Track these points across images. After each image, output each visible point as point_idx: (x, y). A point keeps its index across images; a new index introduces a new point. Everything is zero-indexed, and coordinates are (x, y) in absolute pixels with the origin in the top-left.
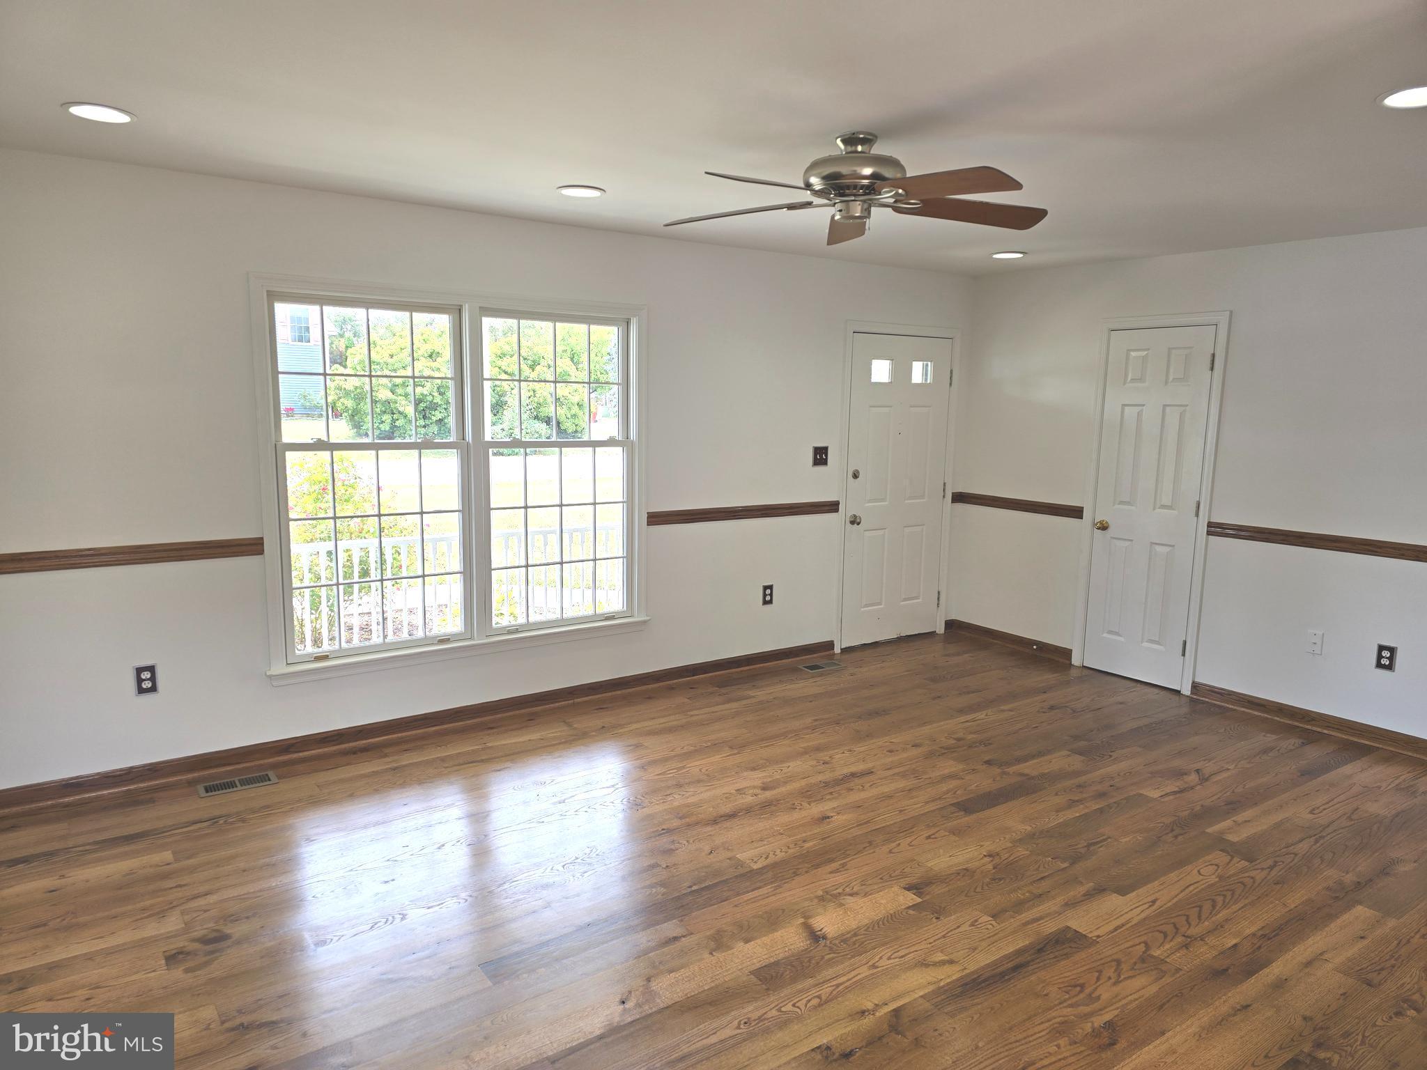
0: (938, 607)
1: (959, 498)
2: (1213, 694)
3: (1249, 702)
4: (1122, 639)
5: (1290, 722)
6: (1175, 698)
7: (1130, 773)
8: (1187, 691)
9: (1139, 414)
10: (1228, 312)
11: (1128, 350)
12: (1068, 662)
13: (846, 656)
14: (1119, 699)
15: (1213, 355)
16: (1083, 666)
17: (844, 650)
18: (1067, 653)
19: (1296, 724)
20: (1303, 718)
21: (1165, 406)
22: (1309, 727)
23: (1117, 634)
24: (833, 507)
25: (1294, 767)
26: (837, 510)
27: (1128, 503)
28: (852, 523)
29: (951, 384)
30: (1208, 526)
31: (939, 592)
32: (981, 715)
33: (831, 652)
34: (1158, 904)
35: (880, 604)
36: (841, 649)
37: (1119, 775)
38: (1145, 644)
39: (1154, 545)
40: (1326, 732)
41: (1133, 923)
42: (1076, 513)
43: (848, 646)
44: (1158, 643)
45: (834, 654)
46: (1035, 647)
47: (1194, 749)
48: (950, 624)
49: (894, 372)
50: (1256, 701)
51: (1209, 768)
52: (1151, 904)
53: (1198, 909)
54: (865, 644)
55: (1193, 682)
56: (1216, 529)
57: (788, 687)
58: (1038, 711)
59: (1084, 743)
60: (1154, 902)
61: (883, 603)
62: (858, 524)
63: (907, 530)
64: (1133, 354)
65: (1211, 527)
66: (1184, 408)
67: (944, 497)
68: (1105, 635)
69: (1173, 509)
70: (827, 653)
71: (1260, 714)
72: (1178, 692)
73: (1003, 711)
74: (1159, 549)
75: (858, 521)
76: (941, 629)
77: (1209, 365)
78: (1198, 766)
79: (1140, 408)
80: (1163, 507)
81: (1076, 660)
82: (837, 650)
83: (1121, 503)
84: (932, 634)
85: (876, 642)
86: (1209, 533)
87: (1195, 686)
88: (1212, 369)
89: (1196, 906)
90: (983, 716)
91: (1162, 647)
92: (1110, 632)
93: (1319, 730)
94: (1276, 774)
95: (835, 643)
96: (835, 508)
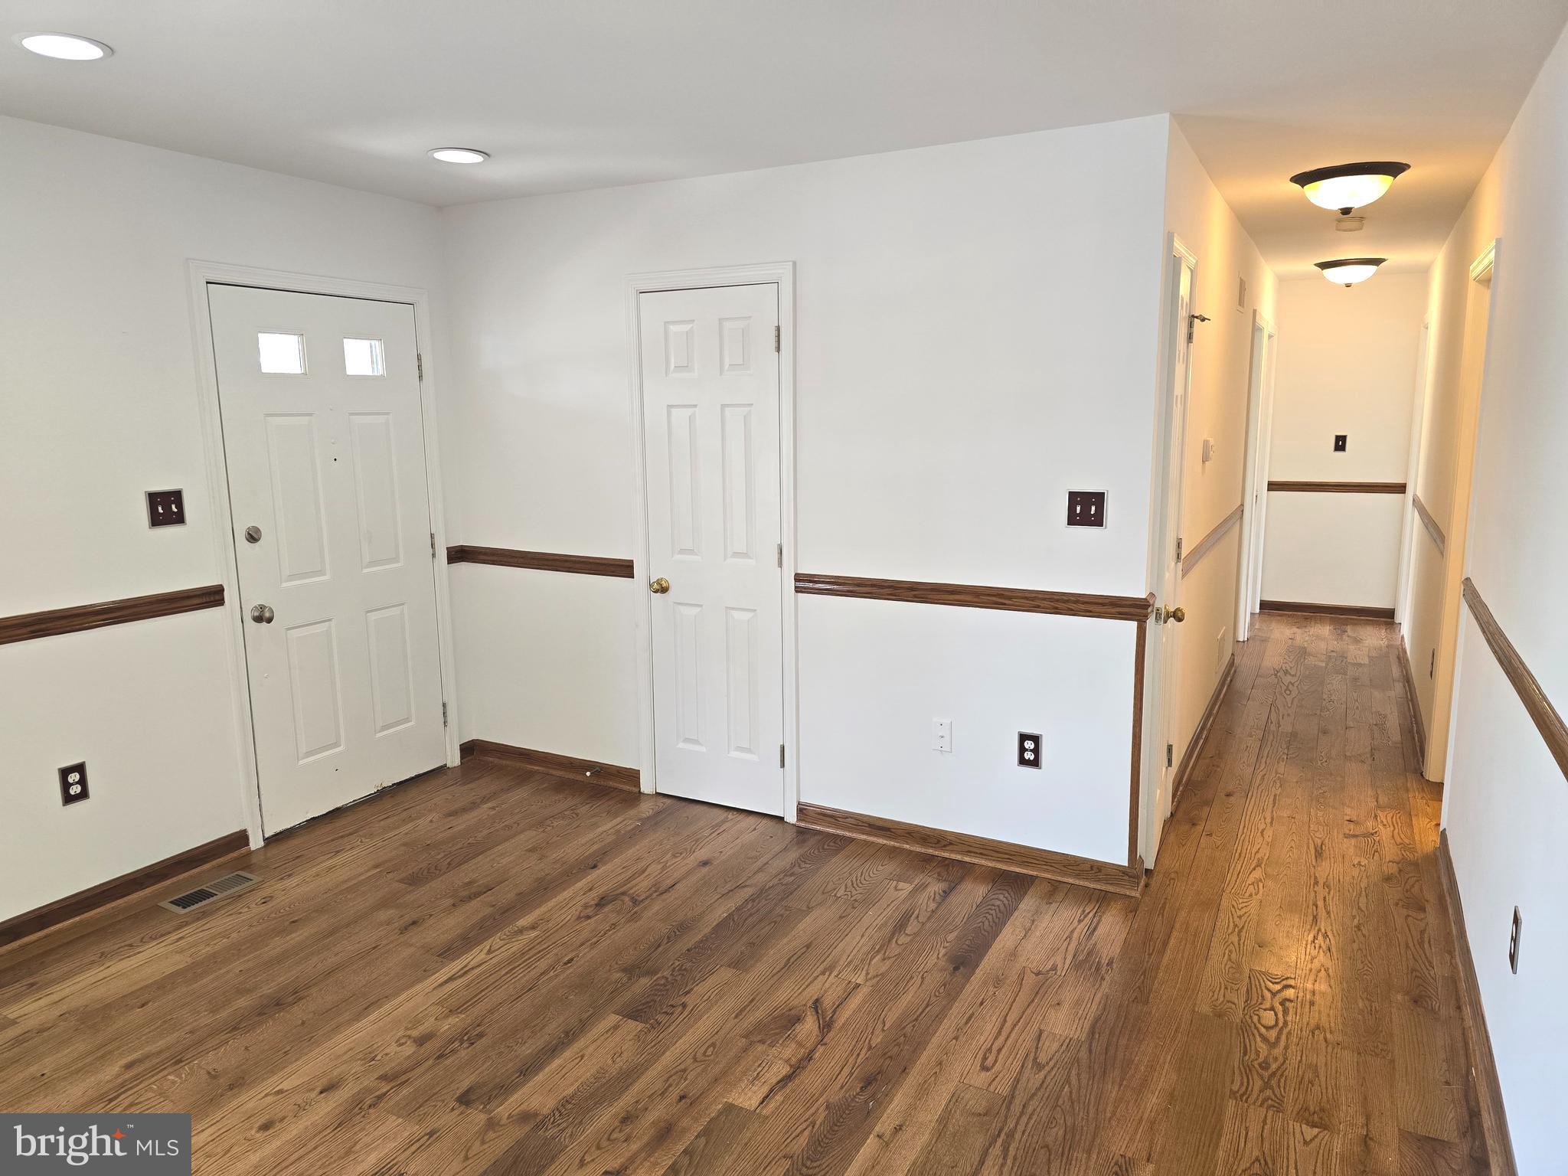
0: (445, 726)
1: (459, 555)
2: (825, 818)
3: (870, 825)
4: (703, 749)
5: (923, 850)
6: (778, 827)
7: (713, 1045)
8: (791, 817)
9: (691, 419)
10: (791, 263)
11: (665, 322)
12: (637, 790)
13: (274, 851)
14: (702, 854)
15: (778, 329)
16: (658, 794)
17: (271, 841)
18: (633, 776)
19: (930, 851)
20: (939, 842)
21: (723, 406)
22: (946, 855)
23: (696, 742)
24: (212, 597)
25: (943, 951)
26: (220, 602)
27: (691, 552)
28: (259, 619)
29: (420, 377)
30: (796, 580)
31: (444, 705)
32: (476, 956)
33: (244, 850)
35: (336, 745)
36: (265, 840)
37: (695, 1060)
38: (735, 754)
39: (732, 612)
40: (967, 859)
42: (624, 569)
43: (278, 829)
44: (749, 751)
45: (250, 853)
46: (588, 774)
47: (808, 947)
48: (469, 749)
49: (309, 354)
50: (881, 824)
51: (829, 988)
54: (313, 819)
55: (799, 803)
56: (806, 583)
57: (113, 970)
58: (579, 918)
59: (645, 982)
61: (343, 743)
62: (269, 620)
63: (373, 616)
64: (673, 328)
65: (799, 581)
66: (749, 409)
67: (434, 555)
68: (681, 745)
69: (750, 558)
70: (235, 854)
71: (885, 842)
72: (781, 819)
73: (521, 931)
74: (736, 614)
75: (267, 615)
76: (454, 759)
77: (774, 344)
78: (813, 992)
79: (690, 411)
80: (736, 554)
81: (646, 786)
82: (256, 843)
83: (682, 551)
84: (441, 771)
85: (338, 809)
86: (798, 590)
87: (802, 810)
88: (778, 349)
90: (482, 956)
91: (754, 756)
92: (687, 740)
93: (959, 857)
94: (923, 978)
95: (250, 833)
96: (217, 597)
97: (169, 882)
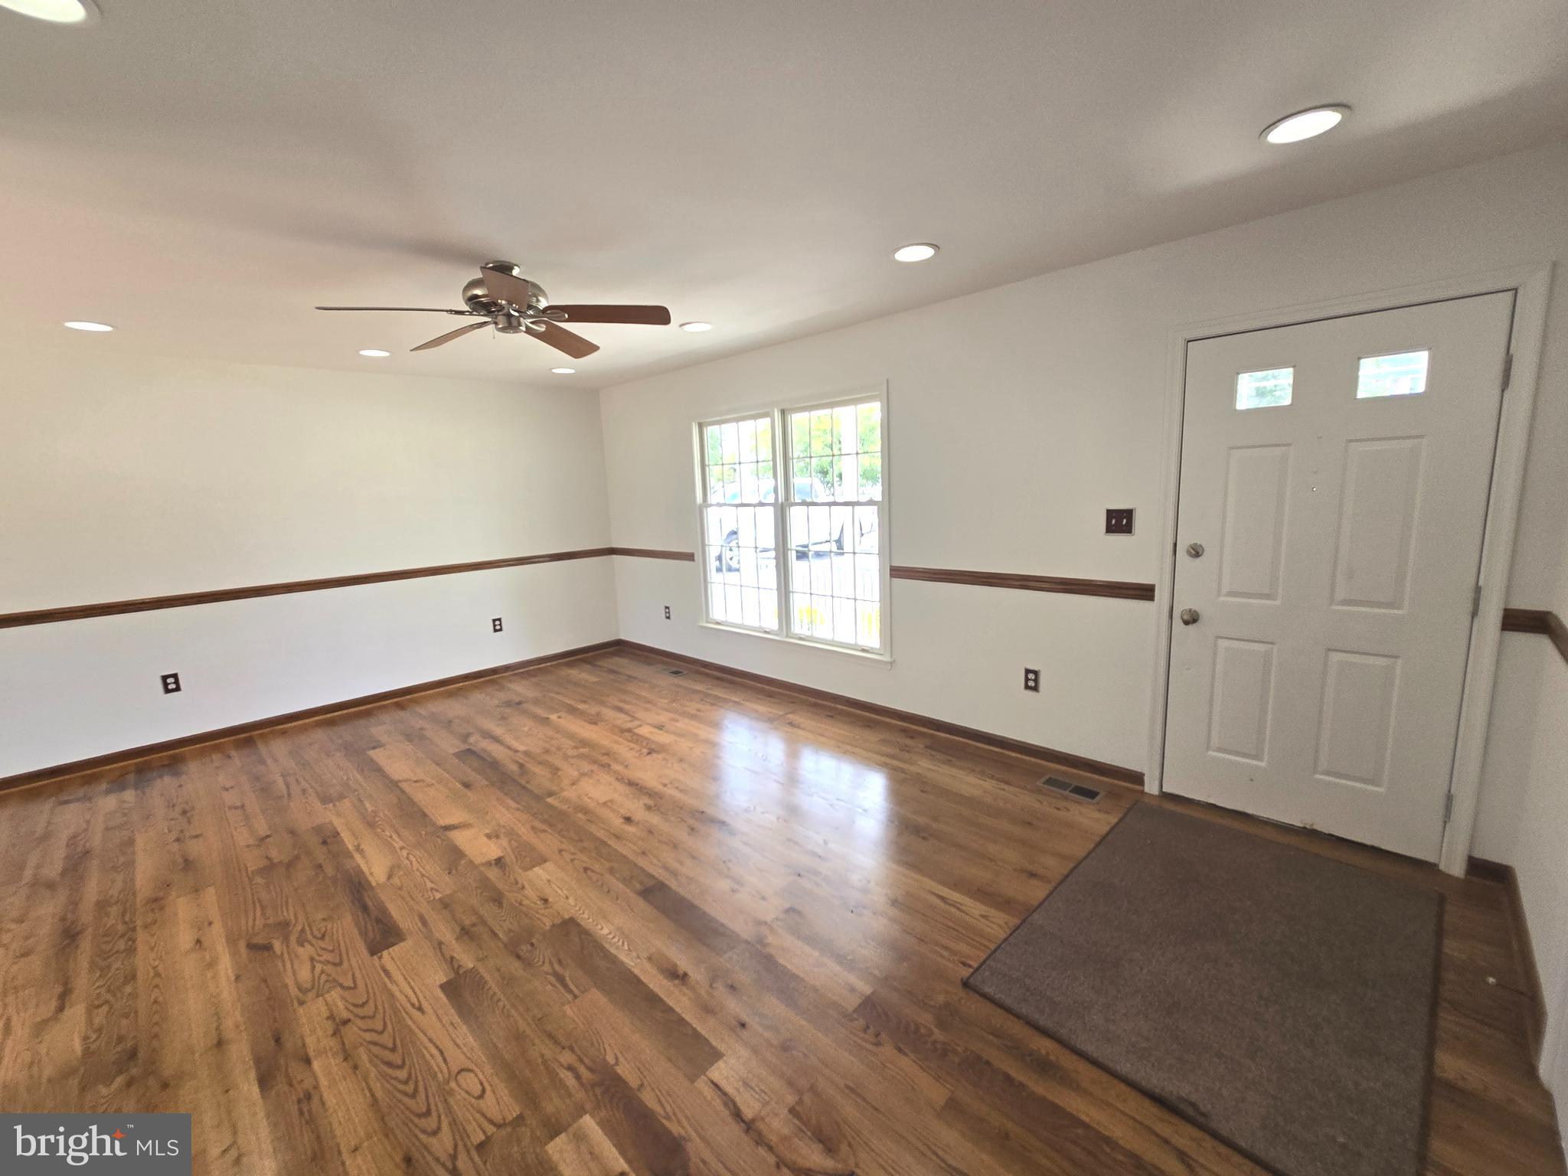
0: (1447, 821)
24: (1145, 592)
26: (1151, 598)
28: (1187, 620)
29: (1505, 384)
31: (1449, 797)
34: (416, 1014)
35: (1256, 757)
36: (1161, 792)
41: (389, 985)
43: (1176, 793)
45: (1142, 792)
52: (417, 1004)
53: (391, 1045)
54: (1211, 805)
60: (420, 1009)
61: (1266, 757)
67: (1475, 614)
76: (1455, 867)
82: (1150, 789)
89: (394, 1044)
95: (1147, 779)
96: (1149, 593)
97: (1075, 771)
